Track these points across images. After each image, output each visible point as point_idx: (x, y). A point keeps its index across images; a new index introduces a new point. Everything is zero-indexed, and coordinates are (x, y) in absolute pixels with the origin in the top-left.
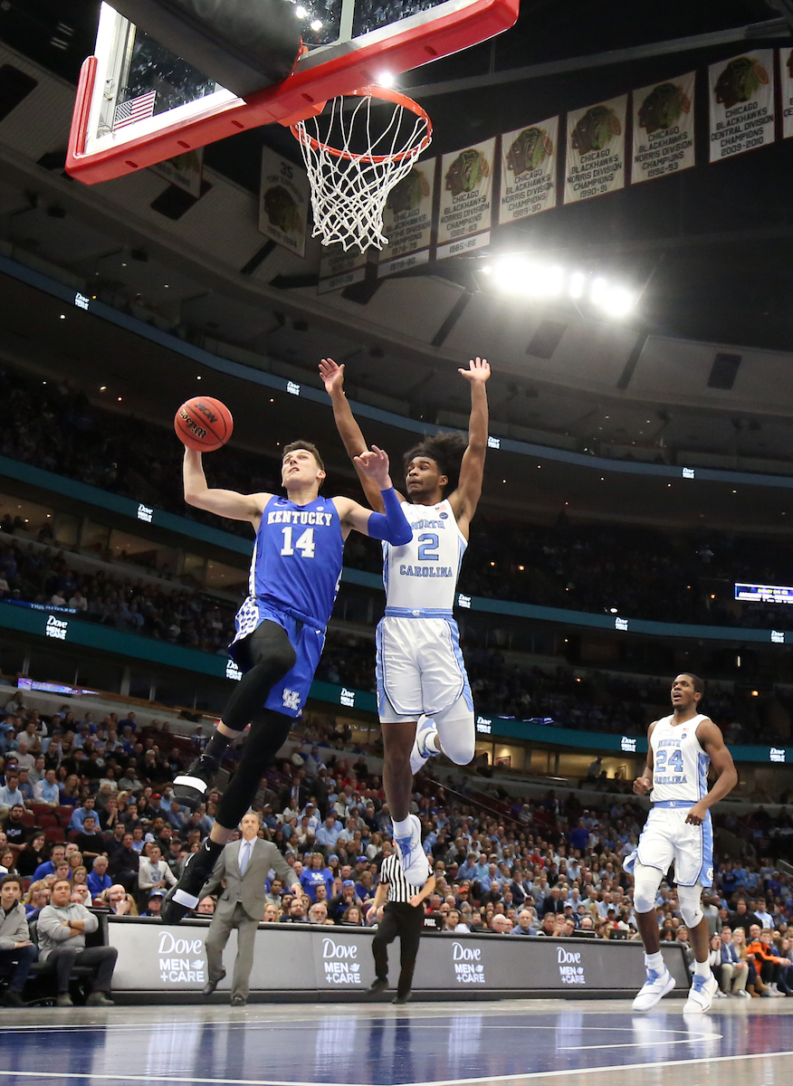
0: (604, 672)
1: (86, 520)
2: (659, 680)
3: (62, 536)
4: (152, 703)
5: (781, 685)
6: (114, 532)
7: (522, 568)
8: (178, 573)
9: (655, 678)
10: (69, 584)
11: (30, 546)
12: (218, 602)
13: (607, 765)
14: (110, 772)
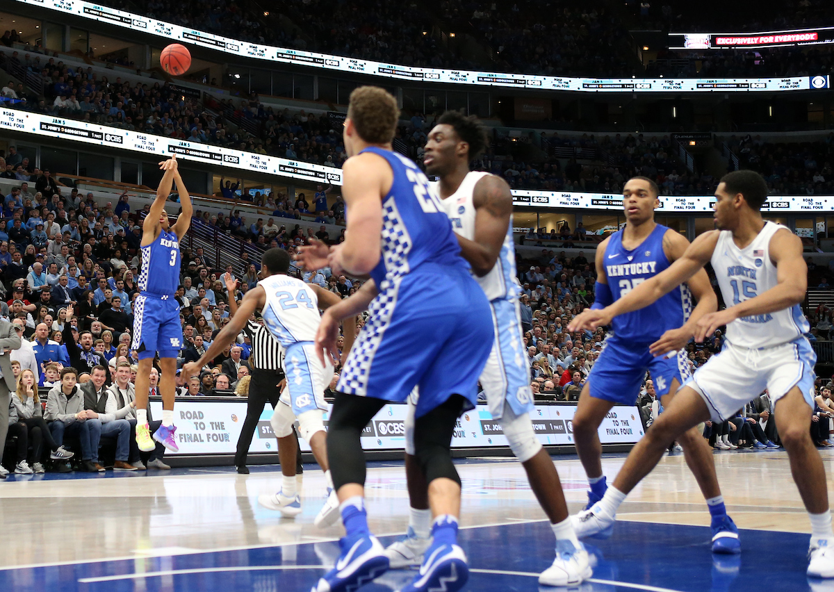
0: (538, 131)
1: (68, 28)
2: (592, 136)
3: (50, 43)
4: (141, 187)
5: (718, 134)
6: (91, 35)
7: (453, 35)
8: (148, 67)
9: (589, 134)
10: (62, 87)
11: (27, 56)
12: (183, 91)
13: (546, 221)
14: (118, 253)
